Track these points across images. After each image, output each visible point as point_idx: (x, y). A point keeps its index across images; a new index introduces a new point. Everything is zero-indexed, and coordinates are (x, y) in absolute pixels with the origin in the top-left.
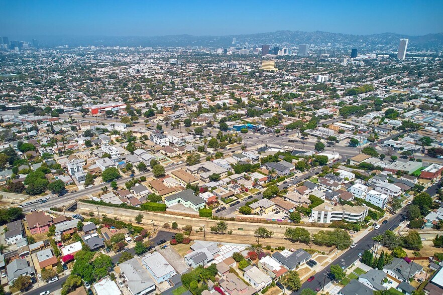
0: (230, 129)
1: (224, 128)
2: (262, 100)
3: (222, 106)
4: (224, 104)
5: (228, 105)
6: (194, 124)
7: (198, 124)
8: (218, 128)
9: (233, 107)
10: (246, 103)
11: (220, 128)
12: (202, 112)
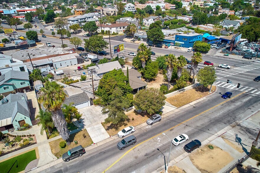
0: (168, 42)
1: (155, 41)
2: (208, 7)
3: (155, 10)
4: (158, 8)
5: (163, 10)
6: (103, 32)
7: (109, 32)
8: (144, 40)
9: (171, 12)
10: (188, 9)
11: (148, 40)
12: (123, 16)
